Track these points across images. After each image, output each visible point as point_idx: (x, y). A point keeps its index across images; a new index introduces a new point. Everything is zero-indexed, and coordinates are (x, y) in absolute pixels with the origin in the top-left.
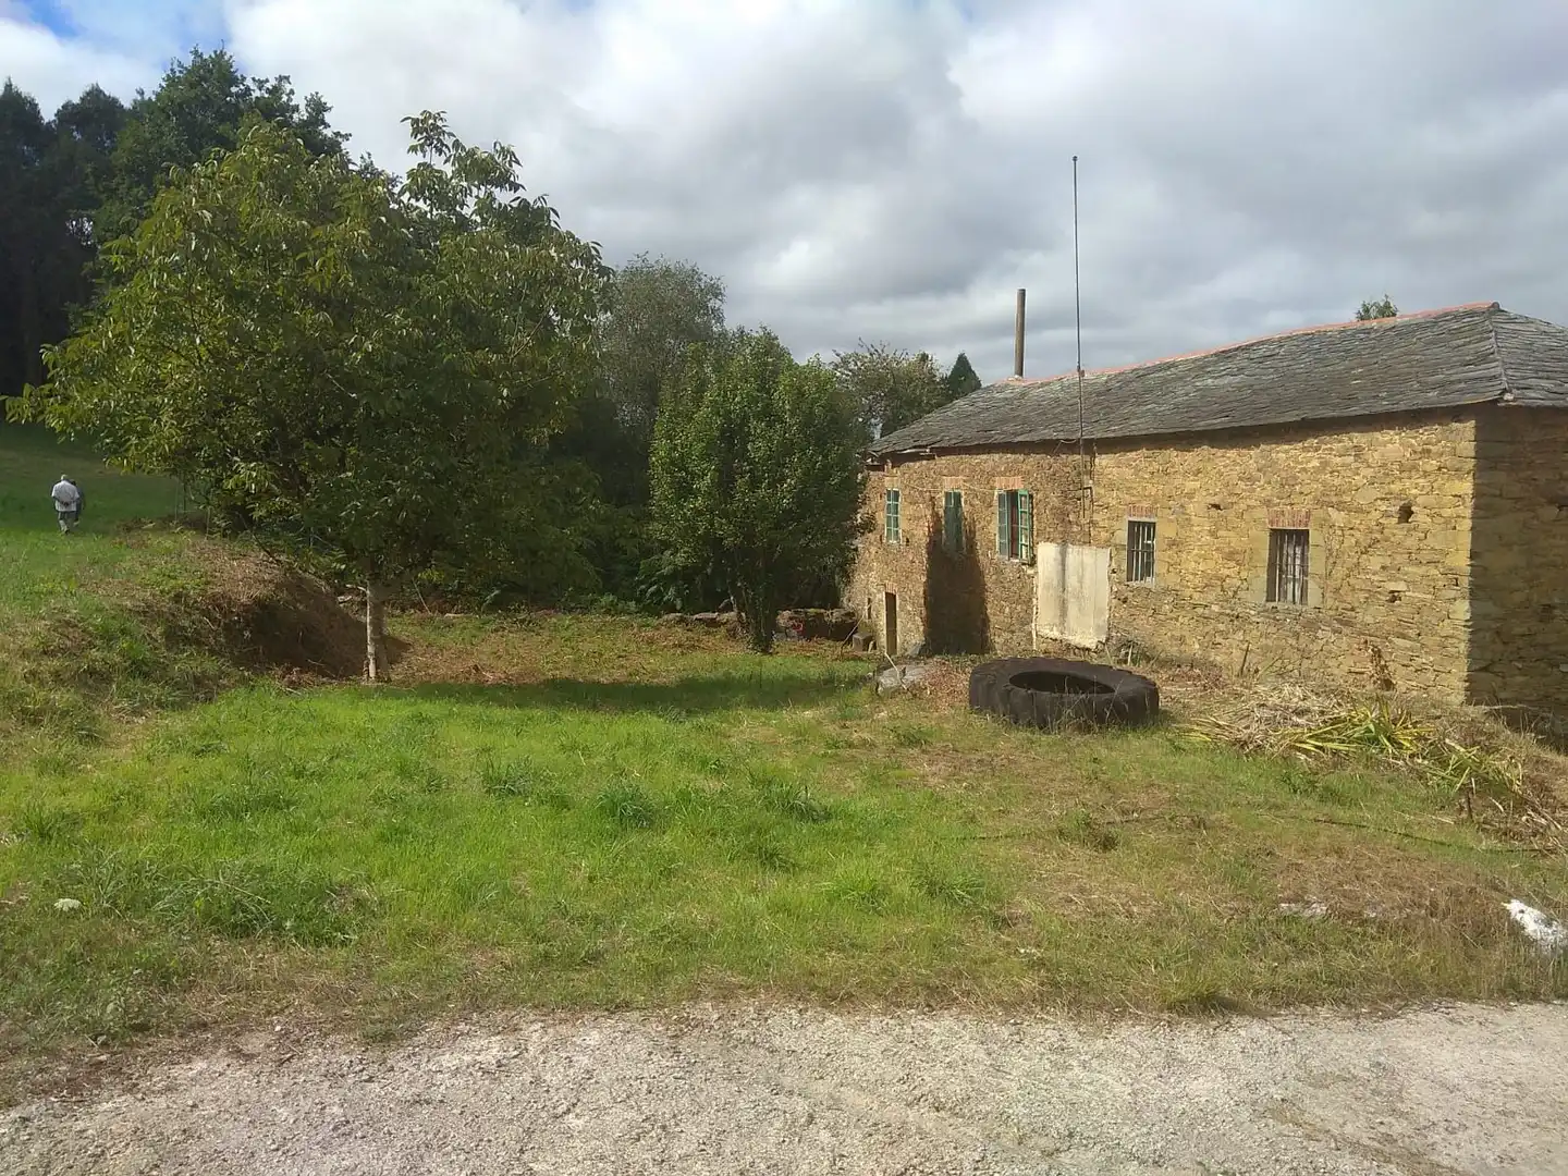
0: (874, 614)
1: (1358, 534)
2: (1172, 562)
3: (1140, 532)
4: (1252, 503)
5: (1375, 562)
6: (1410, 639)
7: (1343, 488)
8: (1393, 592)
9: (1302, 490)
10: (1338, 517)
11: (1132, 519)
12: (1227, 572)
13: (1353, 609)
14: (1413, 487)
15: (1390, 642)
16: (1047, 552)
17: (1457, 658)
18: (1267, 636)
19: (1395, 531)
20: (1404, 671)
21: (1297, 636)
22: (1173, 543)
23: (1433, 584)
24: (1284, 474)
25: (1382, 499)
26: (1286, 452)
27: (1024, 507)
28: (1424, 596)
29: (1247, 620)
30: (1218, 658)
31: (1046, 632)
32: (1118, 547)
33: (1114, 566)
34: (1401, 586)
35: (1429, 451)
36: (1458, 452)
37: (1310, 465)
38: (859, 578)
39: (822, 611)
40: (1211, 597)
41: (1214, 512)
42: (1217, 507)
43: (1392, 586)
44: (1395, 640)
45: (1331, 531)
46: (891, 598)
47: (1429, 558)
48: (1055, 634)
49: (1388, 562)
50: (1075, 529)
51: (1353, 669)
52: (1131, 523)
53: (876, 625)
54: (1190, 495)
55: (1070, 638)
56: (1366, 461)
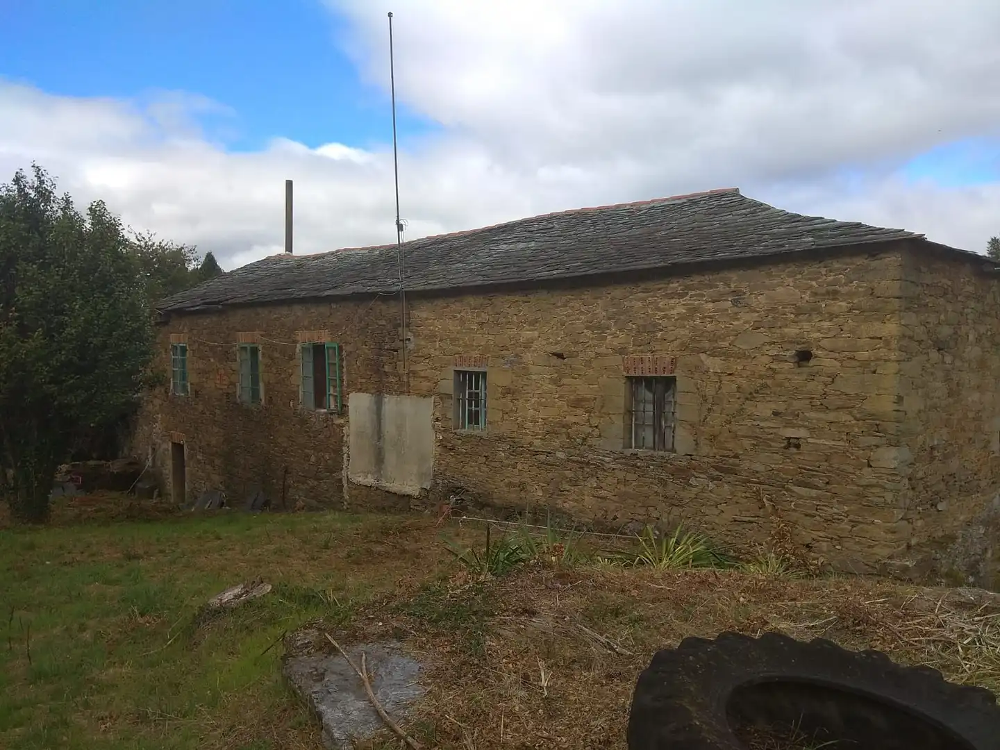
0: (159, 463)
1: (740, 380)
2: (507, 410)
3: (469, 381)
4: (603, 350)
5: (764, 409)
6: (817, 488)
7: (718, 333)
8: (789, 439)
9: (665, 337)
10: (714, 364)
11: (457, 369)
12: (574, 419)
13: (736, 456)
14: (812, 331)
15: (788, 490)
16: (359, 403)
17: (883, 508)
18: (626, 482)
19: (789, 377)
20: (808, 521)
21: (664, 483)
22: (508, 391)
23: (847, 430)
24: (641, 322)
25: (770, 343)
26: (644, 299)
27: (331, 359)
28: (833, 443)
29: (600, 467)
30: (566, 505)
31: (361, 480)
32: (444, 397)
33: (438, 414)
34: (802, 433)
35: (836, 292)
36: (877, 292)
37: (675, 312)
38: (142, 430)
39: (103, 462)
40: (556, 443)
41: (555, 360)
42: (560, 356)
43: (790, 433)
44: (796, 489)
45: (704, 377)
46: (178, 448)
47: (839, 403)
48: (370, 480)
49: (781, 407)
50: (392, 379)
51: (738, 518)
52: (458, 373)
53: (161, 474)
54: (527, 345)
55: (388, 484)
56: (747, 305)
